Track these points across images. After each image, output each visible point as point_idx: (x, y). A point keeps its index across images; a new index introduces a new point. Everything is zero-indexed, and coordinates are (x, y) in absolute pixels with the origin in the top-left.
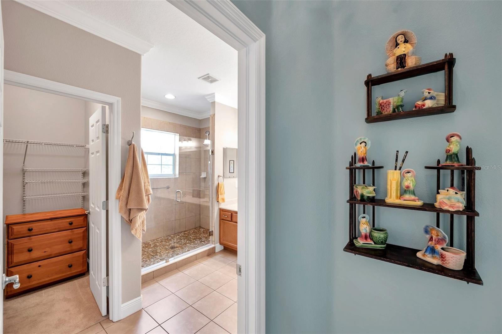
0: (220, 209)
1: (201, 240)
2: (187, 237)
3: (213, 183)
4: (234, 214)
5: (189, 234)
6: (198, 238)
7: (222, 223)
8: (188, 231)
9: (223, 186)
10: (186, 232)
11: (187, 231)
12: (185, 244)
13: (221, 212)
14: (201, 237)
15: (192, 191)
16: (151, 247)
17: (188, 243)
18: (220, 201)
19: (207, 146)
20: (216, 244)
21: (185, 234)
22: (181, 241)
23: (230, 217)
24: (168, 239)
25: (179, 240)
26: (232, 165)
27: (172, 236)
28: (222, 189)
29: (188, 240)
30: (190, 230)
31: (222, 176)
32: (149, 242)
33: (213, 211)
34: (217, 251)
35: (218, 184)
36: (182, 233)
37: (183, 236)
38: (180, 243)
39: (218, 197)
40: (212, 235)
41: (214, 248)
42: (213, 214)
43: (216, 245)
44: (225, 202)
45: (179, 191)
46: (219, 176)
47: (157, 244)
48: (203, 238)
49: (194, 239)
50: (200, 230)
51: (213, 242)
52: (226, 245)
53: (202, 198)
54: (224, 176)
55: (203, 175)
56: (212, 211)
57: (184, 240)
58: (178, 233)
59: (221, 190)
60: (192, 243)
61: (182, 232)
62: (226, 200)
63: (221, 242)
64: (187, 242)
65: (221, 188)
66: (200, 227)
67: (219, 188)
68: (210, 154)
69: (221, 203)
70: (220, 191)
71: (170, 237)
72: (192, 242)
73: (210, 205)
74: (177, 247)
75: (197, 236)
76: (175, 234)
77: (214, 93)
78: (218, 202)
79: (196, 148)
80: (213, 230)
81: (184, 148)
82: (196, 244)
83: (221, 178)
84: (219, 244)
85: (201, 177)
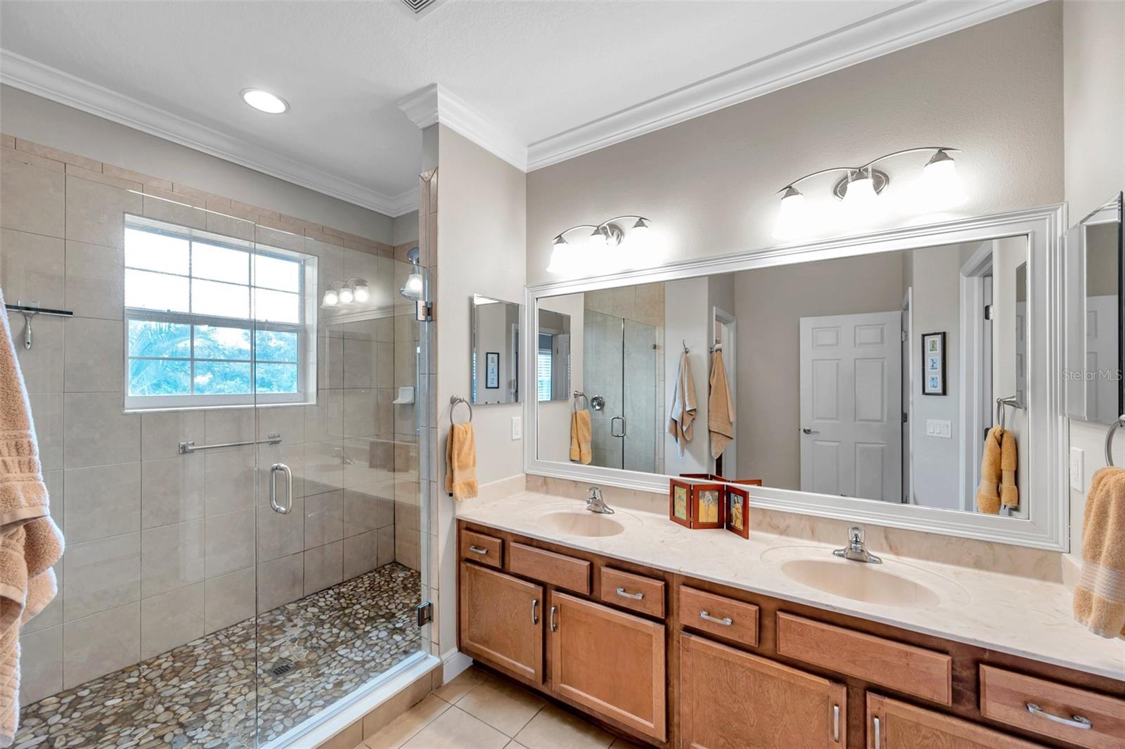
0: (459, 521)
1: (390, 626)
2: (343, 615)
3: (432, 425)
4: (513, 544)
5: (352, 599)
6: (383, 616)
7: (467, 574)
8: (353, 583)
9: (469, 436)
10: (342, 590)
11: (349, 581)
12: (332, 646)
13: (464, 532)
14: (394, 611)
15: (368, 448)
16: (196, 670)
17: (342, 643)
18: (457, 491)
19: (414, 298)
20: (447, 650)
21: (339, 596)
22: (320, 630)
23: (497, 555)
24: (272, 622)
25: (312, 628)
26: (492, 366)
27: (292, 607)
28: (466, 448)
29: (347, 624)
30: (358, 577)
31: (467, 398)
32: (195, 647)
33: (434, 532)
34: (448, 677)
35: (452, 428)
36: (331, 592)
37: (332, 608)
38: (314, 640)
39: (452, 481)
40: (430, 619)
41: (438, 670)
42: (433, 543)
43: (444, 657)
44: (479, 493)
45: (282, 465)
46: (453, 401)
47: (226, 652)
48: (398, 614)
49: (370, 620)
50: (393, 576)
51: (435, 647)
52: (480, 656)
53: (400, 471)
54: (472, 398)
55: (405, 396)
56: (429, 528)
57: (333, 625)
58: (317, 593)
59: (463, 455)
60: (358, 643)
61: (330, 589)
62: (480, 487)
63: (463, 644)
64: (343, 633)
65: (462, 444)
66: (395, 564)
67: (456, 446)
68: (421, 317)
69: (462, 501)
70: (459, 455)
71: (281, 614)
72: (358, 637)
73: (422, 502)
74: (298, 666)
75: (381, 603)
76: (303, 599)
77: (434, 85)
78: (451, 495)
79: (381, 309)
80: (434, 601)
81: (344, 311)
82: (371, 647)
83: (462, 408)
84: (456, 649)
85: (394, 402)
